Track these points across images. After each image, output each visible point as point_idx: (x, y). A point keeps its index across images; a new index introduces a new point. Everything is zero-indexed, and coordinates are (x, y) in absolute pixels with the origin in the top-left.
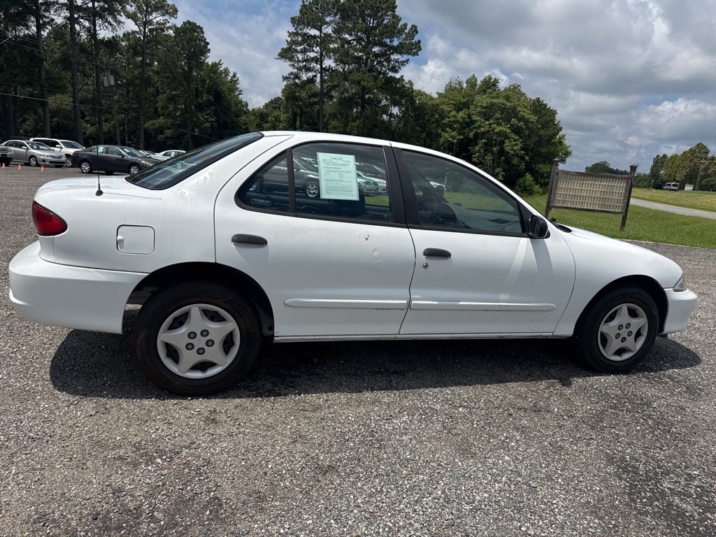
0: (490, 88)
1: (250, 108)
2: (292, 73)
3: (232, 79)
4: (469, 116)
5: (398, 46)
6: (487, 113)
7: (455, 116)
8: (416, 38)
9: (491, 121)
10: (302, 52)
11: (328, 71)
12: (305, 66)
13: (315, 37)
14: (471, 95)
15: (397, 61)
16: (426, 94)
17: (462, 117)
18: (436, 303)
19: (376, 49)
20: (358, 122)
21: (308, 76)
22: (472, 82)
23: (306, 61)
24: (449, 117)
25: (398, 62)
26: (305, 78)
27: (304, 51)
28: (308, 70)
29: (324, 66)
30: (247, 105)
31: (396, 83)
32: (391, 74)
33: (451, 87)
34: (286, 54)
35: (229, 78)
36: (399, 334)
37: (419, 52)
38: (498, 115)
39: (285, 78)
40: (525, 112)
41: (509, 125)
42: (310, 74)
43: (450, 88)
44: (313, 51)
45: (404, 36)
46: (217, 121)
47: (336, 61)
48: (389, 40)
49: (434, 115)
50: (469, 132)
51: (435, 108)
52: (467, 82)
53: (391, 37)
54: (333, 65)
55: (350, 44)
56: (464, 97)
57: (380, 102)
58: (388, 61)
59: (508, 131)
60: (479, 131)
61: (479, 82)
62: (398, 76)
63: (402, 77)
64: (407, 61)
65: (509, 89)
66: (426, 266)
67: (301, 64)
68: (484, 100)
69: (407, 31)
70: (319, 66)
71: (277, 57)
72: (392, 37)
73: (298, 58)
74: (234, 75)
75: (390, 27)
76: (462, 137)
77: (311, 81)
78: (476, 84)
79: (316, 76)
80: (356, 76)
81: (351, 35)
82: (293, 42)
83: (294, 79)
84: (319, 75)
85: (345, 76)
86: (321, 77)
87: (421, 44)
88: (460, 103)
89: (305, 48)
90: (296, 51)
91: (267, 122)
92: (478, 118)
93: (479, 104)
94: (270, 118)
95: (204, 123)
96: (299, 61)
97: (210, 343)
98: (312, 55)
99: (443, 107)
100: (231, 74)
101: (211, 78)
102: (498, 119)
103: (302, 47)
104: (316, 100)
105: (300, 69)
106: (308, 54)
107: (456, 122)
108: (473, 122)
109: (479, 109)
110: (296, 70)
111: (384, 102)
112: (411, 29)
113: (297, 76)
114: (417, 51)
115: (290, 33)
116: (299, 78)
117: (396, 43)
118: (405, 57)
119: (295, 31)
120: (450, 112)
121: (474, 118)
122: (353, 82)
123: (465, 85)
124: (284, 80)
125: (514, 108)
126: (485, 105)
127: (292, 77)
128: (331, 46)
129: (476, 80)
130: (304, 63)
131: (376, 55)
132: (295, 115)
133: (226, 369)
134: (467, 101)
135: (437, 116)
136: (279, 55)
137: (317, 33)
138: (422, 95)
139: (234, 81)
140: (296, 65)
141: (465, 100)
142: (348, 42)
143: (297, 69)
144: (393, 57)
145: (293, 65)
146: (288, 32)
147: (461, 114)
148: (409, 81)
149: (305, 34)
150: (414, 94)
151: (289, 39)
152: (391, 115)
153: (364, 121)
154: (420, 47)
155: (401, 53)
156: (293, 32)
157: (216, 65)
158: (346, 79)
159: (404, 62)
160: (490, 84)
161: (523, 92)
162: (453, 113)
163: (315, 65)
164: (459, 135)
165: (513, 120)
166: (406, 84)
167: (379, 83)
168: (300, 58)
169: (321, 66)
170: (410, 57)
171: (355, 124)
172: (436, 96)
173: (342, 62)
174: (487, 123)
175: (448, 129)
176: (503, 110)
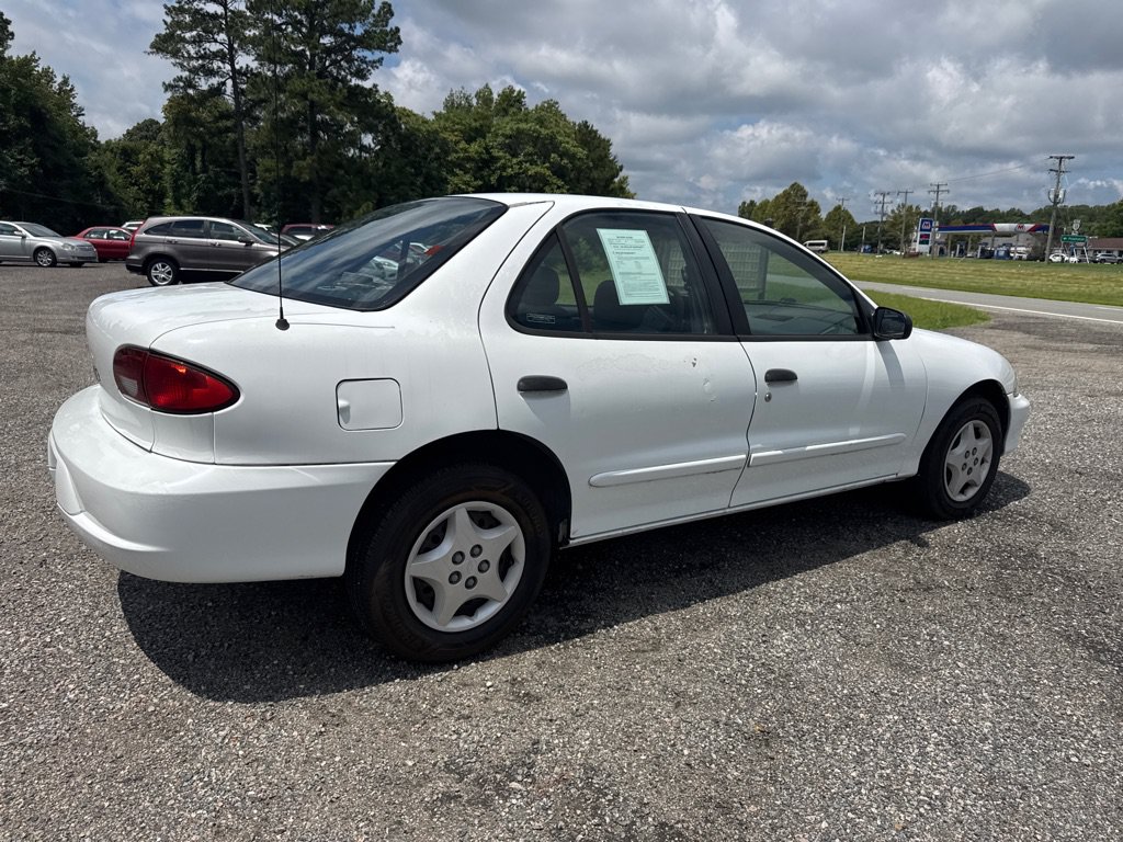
0: (512, 106)
1: (102, 139)
2: (180, 79)
3: (60, 89)
4: (487, 149)
5: (363, 36)
6: (513, 144)
7: (466, 151)
8: (393, 23)
9: (521, 158)
10: (194, 42)
11: (245, 74)
12: (203, 66)
13: (215, 17)
14: (486, 118)
15: (363, 60)
16: (415, 115)
17: (477, 152)
19: (327, 40)
20: (309, 160)
21: (209, 83)
22: (485, 96)
23: (202, 57)
24: (457, 152)
25: (366, 62)
26: (205, 87)
27: (197, 41)
28: (210, 73)
29: (237, 67)
30: (95, 134)
31: (366, 96)
32: (354, 81)
33: (453, 103)
34: (166, 44)
35: (55, 86)
37: (399, 47)
38: (530, 149)
39: (168, 87)
40: (568, 143)
41: (547, 165)
42: (215, 81)
43: (450, 105)
44: (216, 41)
45: (371, 20)
46: (41, 164)
47: (259, 58)
48: (347, 26)
49: (433, 148)
50: (490, 176)
51: (432, 137)
52: (478, 95)
53: (351, 21)
54: (254, 65)
55: (281, 30)
56: (475, 120)
57: (342, 127)
58: (350, 60)
59: (548, 173)
60: (504, 174)
61: (495, 96)
62: (367, 84)
63: (375, 86)
64: (380, 60)
65: (542, 108)
67: (195, 63)
68: (507, 125)
69: (375, 12)
70: (228, 67)
71: (149, 50)
72: (354, 22)
73: (188, 52)
74: (65, 81)
75: (348, 5)
76: (480, 183)
77: (217, 91)
78: (491, 100)
79: (224, 84)
80: (297, 84)
81: (280, 15)
82: (178, 25)
83: (185, 88)
84: (230, 83)
85: (278, 84)
86: (235, 85)
87: (401, 34)
88: (471, 129)
89: (199, 35)
90: (183, 40)
91: (136, 164)
92: (501, 154)
93: (500, 132)
94: (141, 156)
95: (16, 168)
96: (190, 58)
98: (214, 47)
99: (446, 135)
100: (59, 79)
101: (21, 87)
102: (531, 155)
103: (194, 33)
104: (229, 123)
105: (194, 71)
106: (207, 45)
107: (469, 159)
108: (495, 159)
109: (500, 139)
110: (187, 73)
111: (348, 127)
112: (382, 8)
113: (189, 84)
114: (396, 45)
115: (169, 9)
116: (194, 87)
117: (359, 31)
118: (378, 54)
119: (177, 5)
120: (457, 143)
121: (496, 153)
122: (294, 94)
123: (474, 102)
124: (166, 90)
125: (552, 138)
126: (509, 132)
127: (182, 84)
128: (247, 33)
129: (491, 93)
130: (200, 62)
131: (328, 51)
132: (192, 150)
134: (481, 126)
135: (437, 150)
136: (152, 46)
137: (220, 10)
138: (408, 116)
139: (66, 92)
140: (185, 64)
141: (478, 124)
142: (278, 28)
143: (190, 71)
144: (355, 53)
145: (182, 66)
146: (165, 7)
147: (474, 147)
148: (386, 93)
149: (197, 11)
150: (397, 114)
151: (169, 20)
152: (363, 148)
153: (319, 158)
154: (399, 38)
155: (369, 48)
156: (174, 7)
157: (27, 63)
158: (280, 89)
159: (374, 62)
160: (511, 100)
161: (563, 112)
162: (463, 145)
163: (221, 64)
164: (476, 179)
165: (553, 155)
166: (382, 97)
167: (339, 98)
168: (192, 52)
169: (232, 65)
170: (384, 54)
171: (304, 163)
172: (431, 117)
173: (272, 61)
174: (515, 161)
175: (457, 171)
176: (536, 139)
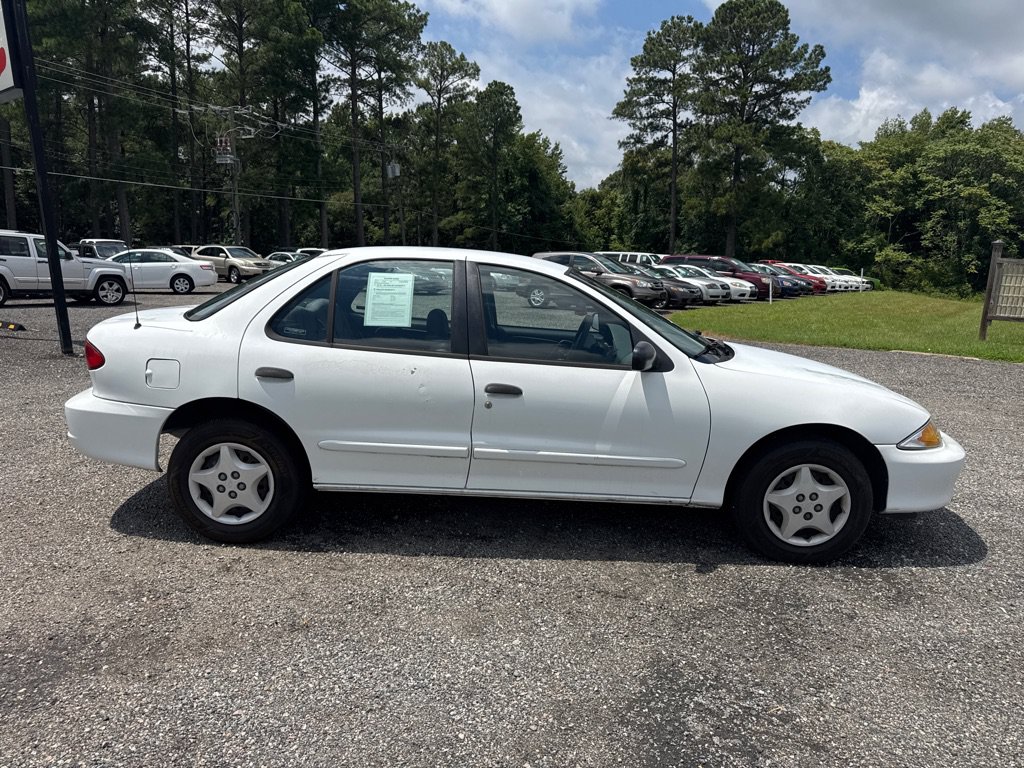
0: (953, 127)
1: (578, 190)
2: (632, 136)
3: (553, 153)
4: (915, 175)
5: (793, 79)
6: (948, 167)
7: (890, 177)
8: (822, 65)
9: (955, 180)
10: (647, 104)
11: (685, 126)
12: (651, 123)
13: (665, 81)
14: (920, 142)
15: (792, 102)
16: (841, 147)
17: (902, 178)
18: (506, 451)
19: (758, 88)
20: (728, 196)
21: (655, 137)
22: (922, 122)
23: (653, 116)
24: (879, 179)
25: (793, 103)
26: (651, 141)
27: (650, 103)
28: (655, 128)
29: (678, 121)
30: (573, 186)
31: (789, 135)
32: (783, 122)
33: (886, 132)
34: (624, 110)
35: (550, 151)
36: (465, 488)
37: (828, 85)
38: (966, 170)
39: (622, 144)
40: (1016, 161)
41: (987, 185)
42: (659, 135)
43: (885, 134)
44: (663, 102)
45: (802, 64)
46: (531, 212)
47: (696, 112)
48: (777, 72)
49: (854, 177)
50: (915, 200)
51: (856, 166)
52: (914, 121)
53: (781, 69)
54: (692, 118)
55: (719, 84)
56: (906, 146)
57: (763, 165)
58: (778, 103)
59: (986, 193)
60: (931, 198)
61: (934, 120)
62: (793, 123)
63: (799, 124)
64: (808, 100)
65: (991, 126)
66: (489, 406)
67: (646, 122)
68: (941, 148)
69: (807, 56)
70: (671, 122)
71: (611, 116)
72: (783, 67)
73: (640, 114)
74: (557, 148)
75: (778, 54)
76: (901, 208)
77: (661, 143)
78: (929, 124)
79: (666, 136)
80: (723, 132)
81: (720, 72)
82: (634, 93)
83: (634, 144)
84: (671, 135)
85: (709, 132)
86: (675, 137)
87: (831, 72)
88: (900, 155)
89: (651, 99)
90: (639, 104)
91: (599, 208)
92: (930, 177)
93: (931, 156)
94: (604, 202)
95: (514, 216)
96: (642, 118)
97: (242, 486)
98: (661, 107)
99: (870, 164)
100: (552, 146)
101: (525, 154)
102: (967, 176)
103: (647, 97)
104: (667, 170)
105: (644, 129)
106: (656, 106)
107: (891, 186)
108: (922, 184)
109: (931, 164)
110: (638, 131)
111: (771, 164)
112: (814, 51)
113: (639, 140)
114: (825, 83)
115: (630, 81)
116: (642, 142)
117: (789, 75)
118: (804, 95)
119: (637, 77)
120: (881, 170)
121: (924, 177)
122: (720, 140)
123: (909, 127)
124: (620, 147)
125: (997, 156)
126: (942, 154)
127: (632, 141)
128: (690, 91)
129: (930, 117)
130: (650, 120)
131: (759, 97)
132: (636, 193)
133: (260, 516)
134: (912, 151)
135: (859, 179)
136: (615, 112)
137: (668, 75)
138: (834, 148)
139: (557, 155)
140: (638, 123)
141: (909, 150)
142: (716, 83)
143: (640, 129)
144: (784, 97)
145: (634, 125)
146: (628, 79)
147: (901, 172)
148: (813, 129)
149: (652, 79)
150: (821, 148)
151: (628, 89)
152: (783, 182)
153: (737, 194)
154: (828, 77)
155: (797, 90)
156: (634, 79)
157: (533, 137)
158: (710, 135)
159: (802, 102)
160: (955, 122)
161: (1016, 129)
162: (887, 172)
163: (665, 121)
164: (897, 205)
165: (994, 175)
166: (809, 134)
167: (762, 137)
168: (644, 113)
169: (674, 120)
170: (813, 94)
171: (723, 200)
172: (857, 148)
173: (704, 112)
174: (946, 183)
175: (877, 198)
176: (976, 160)
